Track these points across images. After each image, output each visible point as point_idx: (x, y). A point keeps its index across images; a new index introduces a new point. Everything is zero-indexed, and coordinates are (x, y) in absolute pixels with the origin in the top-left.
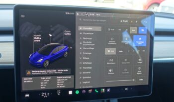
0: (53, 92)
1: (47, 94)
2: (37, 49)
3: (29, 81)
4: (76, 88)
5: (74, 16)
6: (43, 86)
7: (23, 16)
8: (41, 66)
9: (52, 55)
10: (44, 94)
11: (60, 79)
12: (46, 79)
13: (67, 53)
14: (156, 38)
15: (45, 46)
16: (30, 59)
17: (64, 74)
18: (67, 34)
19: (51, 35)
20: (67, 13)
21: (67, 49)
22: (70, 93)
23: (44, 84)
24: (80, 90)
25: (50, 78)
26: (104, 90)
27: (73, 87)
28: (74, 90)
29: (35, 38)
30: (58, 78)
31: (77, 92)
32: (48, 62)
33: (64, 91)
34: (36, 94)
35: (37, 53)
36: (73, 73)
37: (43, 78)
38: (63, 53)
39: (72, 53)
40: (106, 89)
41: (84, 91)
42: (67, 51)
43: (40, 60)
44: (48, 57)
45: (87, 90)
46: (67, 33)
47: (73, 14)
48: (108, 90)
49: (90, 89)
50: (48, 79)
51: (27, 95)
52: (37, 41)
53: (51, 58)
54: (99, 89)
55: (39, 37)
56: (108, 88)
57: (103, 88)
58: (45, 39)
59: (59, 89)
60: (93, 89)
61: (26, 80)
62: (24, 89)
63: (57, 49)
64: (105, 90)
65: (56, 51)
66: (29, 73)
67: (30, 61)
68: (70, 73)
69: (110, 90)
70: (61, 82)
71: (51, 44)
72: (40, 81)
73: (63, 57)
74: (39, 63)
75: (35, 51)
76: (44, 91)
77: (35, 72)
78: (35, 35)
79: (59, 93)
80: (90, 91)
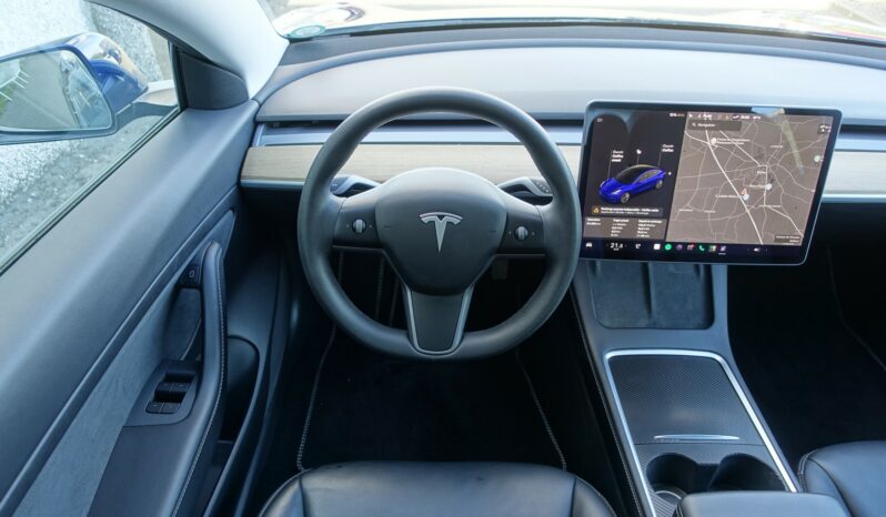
0: (629, 243)
1: (619, 245)
2: (613, 174)
3: (595, 224)
4: (667, 240)
5: (685, 118)
6: (615, 233)
8: (616, 202)
9: (637, 184)
10: (615, 246)
11: (644, 223)
12: (621, 223)
13: (661, 182)
15: (629, 169)
16: (600, 188)
17: (651, 216)
18: (666, 151)
19: (639, 152)
20: (672, 115)
21: (662, 176)
22: (657, 247)
23: (616, 230)
24: (674, 244)
25: (627, 221)
27: (662, 238)
28: (663, 243)
29: (614, 156)
30: (640, 221)
31: (668, 247)
32: (628, 196)
33: (648, 243)
34: (602, 244)
35: (613, 180)
36: (666, 215)
37: (617, 221)
38: (654, 181)
39: (670, 183)
40: (719, 246)
41: (680, 247)
42: (663, 179)
43: (616, 193)
44: (630, 188)
45: (685, 245)
46: (668, 149)
47: (683, 115)
48: (723, 249)
49: (691, 244)
50: (624, 223)
51: (590, 245)
52: (617, 160)
53: (635, 189)
54: (706, 246)
55: (621, 154)
56: (723, 245)
57: (714, 244)
58: (630, 158)
59: (639, 240)
60: (697, 245)
61: (592, 222)
63: (645, 174)
65: (643, 178)
66: (596, 210)
67: (600, 193)
68: (661, 215)
69: (726, 249)
70: (643, 230)
71: (637, 166)
72: (611, 224)
73: (654, 188)
74: (615, 196)
75: (611, 177)
76: (615, 240)
77: (606, 210)
78: (614, 151)
79: (638, 246)
80: (690, 247)
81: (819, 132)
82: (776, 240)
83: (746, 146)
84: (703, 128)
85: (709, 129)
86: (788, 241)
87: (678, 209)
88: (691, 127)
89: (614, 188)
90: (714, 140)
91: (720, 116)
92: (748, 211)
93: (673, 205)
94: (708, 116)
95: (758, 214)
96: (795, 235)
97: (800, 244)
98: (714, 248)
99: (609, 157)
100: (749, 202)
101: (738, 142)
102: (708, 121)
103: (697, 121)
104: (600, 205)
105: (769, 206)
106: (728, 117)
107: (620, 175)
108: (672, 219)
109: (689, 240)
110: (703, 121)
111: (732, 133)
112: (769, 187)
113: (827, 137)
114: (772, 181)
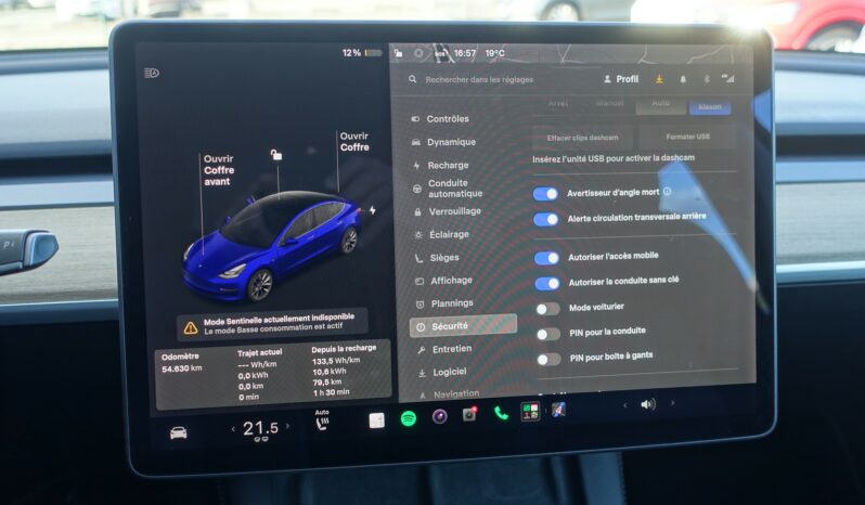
0: (296, 416)
1: (266, 427)
2: (216, 221)
3: (185, 368)
4: (403, 399)
5: (385, 61)
6: (248, 390)
7: (151, 73)
8: (237, 300)
9: (287, 244)
10: (255, 429)
11: (327, 356)
12: (262, 359)
13: (353, 236)
14: (782, 169)
15: (257, 203)
16: (185, 264)
17: (343, 336)
18: (351, 148)
19: (278, 157)
20: (347, 53)
21: (352, 219)
22: (377, 420)
23: (251, 381)
24: (423, 409)
25: (279, 352)
26: (534, 408)
27: (388, 394)
28: (393, 410)
29: (208, 170)
30: (315, 350)
31: (409, 419)
32: (267, 279)
33: (349, 414)
34: (216, 426)
35: (219, 239)
36: (382, 322)
37: (249, 354)
38: (334, 236)
39: (381, 239)
40: (546, 402)
41: (441, 415)
42: (358, 228)
43: (232, 273)
44: (268, 258)
45: (455, 407)
46: (354, 144)
47: (378, 53)
48: (559, 410)
49: (469, 403)
50: (271, 359)
51: (179, 434)
52: (218, 182)
54: (513, 405)
55: (228, 165)
56: (558, 398)
58: (252, 176)
59: (322, 405)
60: (485, 405)
61: (174, 363)
62: (163, 402)
63: (306, 216)
64: (541, 411)
65: (304, 228)
67: (187, 278)
68: (365, 330)
69: (567, 410)
70: (330, 375)
71: (279, 195)
72: (235, 365)
73: (339, 252)
74: (231, 284)
75: (210, 228)
76: (253, 412)
77: (216, 325)
78: (208, 158)
79: (321, 425)
80: (470, 413)
85: (454, 87)
88: (405, 86)
89: (222, 260)
97: (752, 380)
99: (194, 174)
104: (199, 313)
107: (235, 221)
110: (432, 68)
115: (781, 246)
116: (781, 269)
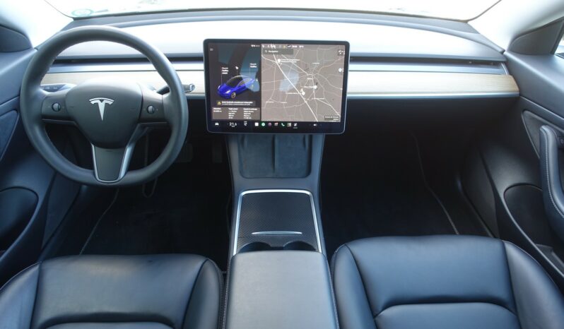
0: (240, 122)
1: (234, 124)
2: (225, 81)
3: (218, 111)
4: (262, 120)
5: (261, 47)
6: (231, 116)
7: (211, 50)
8: (228, 98)
9: (239, 87)
10: (232, 124)
11: (247, 110)
12: (233, 110)
15: (232, 78)
16: (218, 90)
17: (250, 106)
19: (237, 68)
20: (252, 46)
22: (257, 124)
24: (266, 123)
25: (237, 109)
27: (259, 119)
28: (260, 122)
29: (223, 71)
30: (244, 109)
31: (263, 124)
32: (235, 94)
33: (251, 122)
34: (225, 123)
35: (225, 85)
36: (258, 105)
37: (231, 109)
40: (293, 123)
41: (270, 124)
43: (228, 92)
44: (235, 89)
45: (273, 123)
46: (253, 66)
47: (259, 46)
48: (295, 125)
49: (276, 122)
50: (235, 110)
51: (217, 124)
52: (225, 73)
53: (238, 90)
54: (286, 123)
55: (227, 70)
56: (295, 122)
57: (290, 122)
58: (233, 72)
59: (246, 120)
60: (280, 123)
61: (216, 110)
62: (214, 118)
65: (242, 83)
66: (219, 103)
67: (219, 93)
68: (255, 105)
69: (298, 125)
70: (247, 114)
71: (237, 76)
72: (228, 111)
74: (227, 94)
75: (223, 83)
76: (232, 121)
77: (224, 103)
78: (223, 68)
79: (245, 124)
80: (276, 124)
81: (339, 55)
82: (326, 119)
83: (298, 63)
84: (272, 54)
85: (275, 53)
86: (332, 119)
87: (266, 102)
88: (264, 53)
89: (226, 89)
90: (279, 60)
91: (280, 46)
92: (306, 102)
93: (262, 99)
94: (273, 46)
95: (311, 103)
96: (336, 116)
97: (340, 121)
98: (290, 124)
99: (220, 71)
100: (306, 96)
101: (293, 61)
102: (274, 49)
103: (268, 49)
104: (221, 100)
105: (318, 99)
106: (285, 46)
107: (228, 81)
108: (263, 108)
109: (275, 120)
110: (271, 49)
111: (289, 56)
112: (315, 87)
113: (344, 57)
114: (317, 84)
115: (349, 90)
116: (348, 95)
